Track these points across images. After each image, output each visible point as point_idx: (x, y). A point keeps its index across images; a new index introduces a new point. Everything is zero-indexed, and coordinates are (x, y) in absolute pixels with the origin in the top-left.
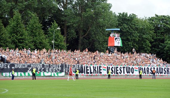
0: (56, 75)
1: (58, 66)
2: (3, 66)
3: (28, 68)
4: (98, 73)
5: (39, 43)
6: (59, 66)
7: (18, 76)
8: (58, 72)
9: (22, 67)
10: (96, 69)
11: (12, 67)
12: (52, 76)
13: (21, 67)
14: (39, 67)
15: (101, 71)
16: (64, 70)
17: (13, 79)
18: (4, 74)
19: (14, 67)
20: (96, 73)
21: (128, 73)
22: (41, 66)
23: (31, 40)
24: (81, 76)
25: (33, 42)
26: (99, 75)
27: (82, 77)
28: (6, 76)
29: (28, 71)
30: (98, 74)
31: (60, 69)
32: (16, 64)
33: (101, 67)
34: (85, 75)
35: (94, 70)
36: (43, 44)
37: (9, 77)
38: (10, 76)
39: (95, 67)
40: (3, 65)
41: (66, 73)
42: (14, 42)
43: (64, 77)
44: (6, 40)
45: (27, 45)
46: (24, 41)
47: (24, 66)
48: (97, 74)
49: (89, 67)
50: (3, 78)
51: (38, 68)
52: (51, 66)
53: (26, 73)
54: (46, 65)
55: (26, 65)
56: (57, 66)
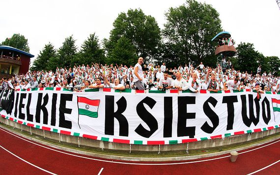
4: (53, 123)
10: (49, 107)
15: (67, 117)
20: (45, 122)
21: (247, 122)
26: (55, 133)
30: (52, 128)
33: (70, 97)
35: (40, 107)
39: (47, 97)
48: (49, 125)
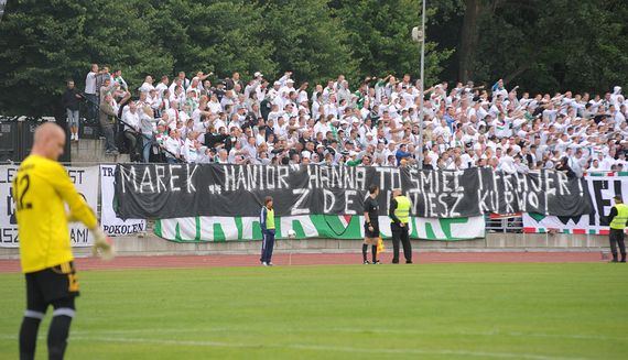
0: (439, 234)
1: (451, 179)
2: (159, 178)
3: (296, 192)
5: (300, 46)
6: (456, 181)
7: (240, 240)
8: (453, 214)
9: (262, 188)
11: (211, 188)
12: (420, 236)
13: (258, 184)
14: (349, 188)
16: (482, 204)
17: (266, 256)
18: (168, 227)
19: (218, 188)
22: (363, 180)
23: (259, 27)
24: (569, 240)
25: (263, 36)
27: (577, 242)
28: (178, 240)
29: (295, 210)
31: (461, 196)
32: (229, 165)
34: (592, 232)
36: (317, 49)
37: (192, 247)
38: (198, 238)
40: (160, 172)
41: (494, 224)
42: (163, 38)
43: (479, 243)
44: (122, 25)
45: (238, 56)
46: (220, 30)
47: (272, 177)
49: (611, 185)
50: (162, 250)
51: (347, 193)
52: (412, 180)
53: (282, 219)
54: (387, 176)
55: (283, 172)
56: (445, 182)
